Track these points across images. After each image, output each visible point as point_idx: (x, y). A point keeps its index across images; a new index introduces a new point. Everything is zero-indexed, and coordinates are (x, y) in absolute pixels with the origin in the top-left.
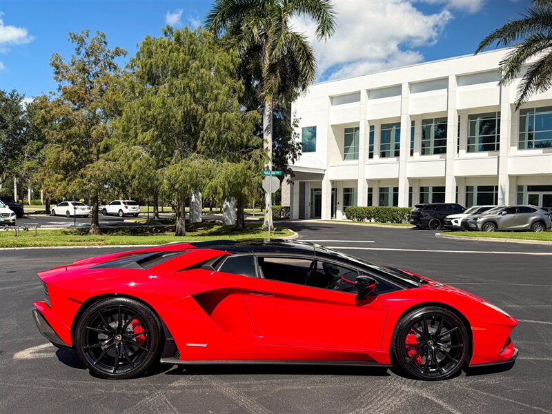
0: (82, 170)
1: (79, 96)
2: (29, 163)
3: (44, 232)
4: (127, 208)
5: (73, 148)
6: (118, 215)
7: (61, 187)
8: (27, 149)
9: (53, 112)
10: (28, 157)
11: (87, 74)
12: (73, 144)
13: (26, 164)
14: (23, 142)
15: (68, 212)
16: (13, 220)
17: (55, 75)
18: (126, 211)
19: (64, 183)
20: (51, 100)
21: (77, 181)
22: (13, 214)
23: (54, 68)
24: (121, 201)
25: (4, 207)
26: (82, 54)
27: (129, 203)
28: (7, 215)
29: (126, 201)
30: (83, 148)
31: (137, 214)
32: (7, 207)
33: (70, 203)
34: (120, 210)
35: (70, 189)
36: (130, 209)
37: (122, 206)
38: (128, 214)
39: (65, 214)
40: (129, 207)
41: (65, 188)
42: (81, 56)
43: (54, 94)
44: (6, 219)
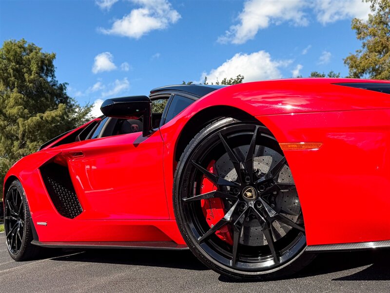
1: (382, 44)
9: (362, 65)
11: (385, 26)
17: (357, 36)
20: (359, 58)
23: (356, 31)
26: (376, 9)
42: (377, 11)
43: (361, 52)
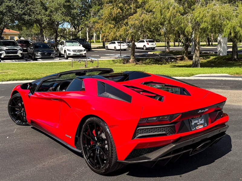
0: (126, 20)
2: (94, 19)
3: (102, 62)
4: (148, 44)
5: (120, 6)
6: (143, 49)
7: (112, 33)
8: (93, 10)
10: (93, 15)
12: (120, 3)
13: (92, 20)
14: (90, 7)
15: (115, 47)
16: (85, 54)
18: (148, 46)
19: (115, 30)
21: (123, 28)
22: (84, 50)
24: (145, 40)
25: (80, 46)
27: (150, 41)
28: (81, 51)
29: (148, 40)
30: (126, 5)
31: (154, 48)
32: (81, 45)
33: (116, 42)
34: (144, 46)
35: (118, 34)
36: (150, 45)
37: (145, 43)
38: (149, 48)
39: (114, 49)
40: (150, 43)
41: (115, 33)
44: (81, 53)
